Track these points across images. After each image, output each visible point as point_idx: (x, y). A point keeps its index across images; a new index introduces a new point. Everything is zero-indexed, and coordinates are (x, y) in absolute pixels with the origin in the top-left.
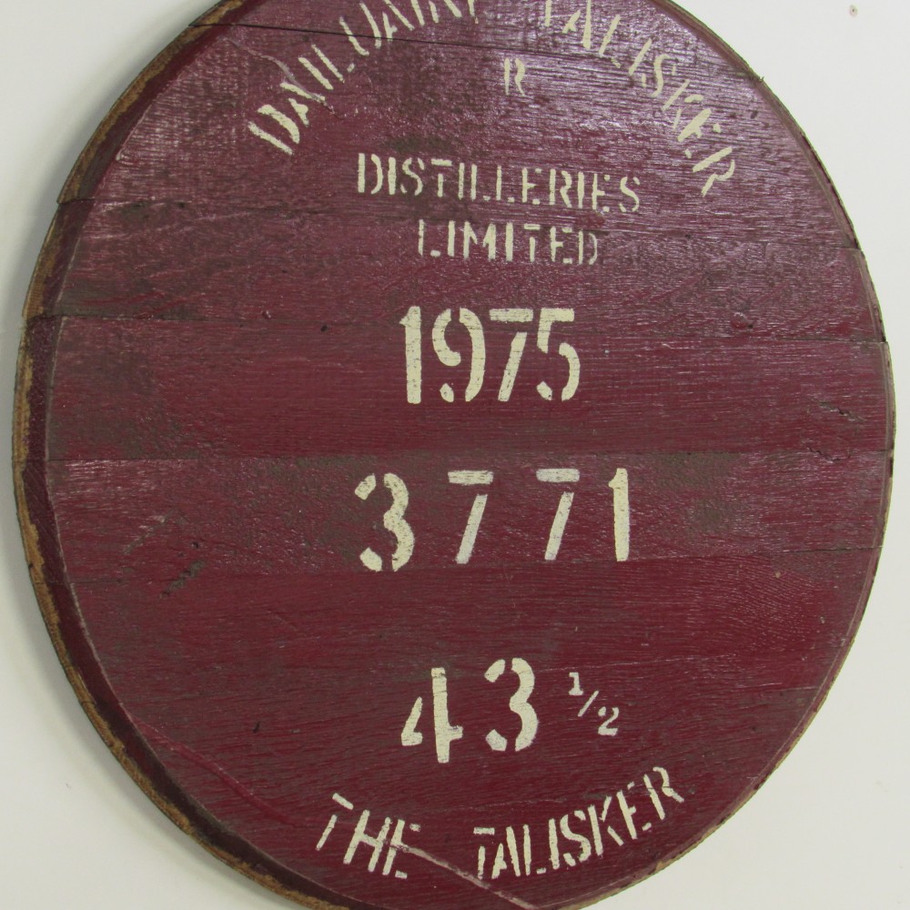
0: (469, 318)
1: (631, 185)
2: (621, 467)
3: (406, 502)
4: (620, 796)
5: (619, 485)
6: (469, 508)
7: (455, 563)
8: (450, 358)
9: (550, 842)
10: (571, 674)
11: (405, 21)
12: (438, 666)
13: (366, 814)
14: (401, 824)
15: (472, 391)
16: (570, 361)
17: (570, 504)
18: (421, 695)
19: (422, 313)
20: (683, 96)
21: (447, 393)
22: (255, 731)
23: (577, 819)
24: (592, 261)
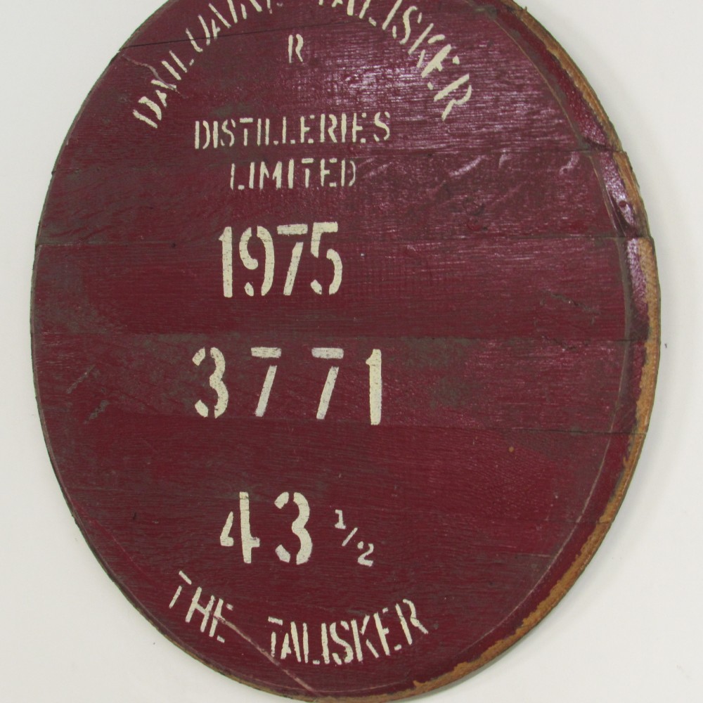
0: (263, 234)
1: (383, 118)
2: (377, 348)
3: (223, 369)
4: (376, 616)
5: (374, 363)
6: (264, 375)
7: (255, 415)
8: (251, 264)
9: (323, 641)
10: (337, 511)
11: (225, 22)
12: (244, 491)
13: (199, 590)
14: (221, 602)
15: (266, 288)
16: (335, 263)
17: (336, 376)
18: (232, 510)
19: (233, 232)
20: (426, 39)
21: (249, 290)
22: (134, 518)
23: (342, 628)
24: (351, 184)
